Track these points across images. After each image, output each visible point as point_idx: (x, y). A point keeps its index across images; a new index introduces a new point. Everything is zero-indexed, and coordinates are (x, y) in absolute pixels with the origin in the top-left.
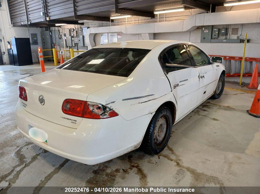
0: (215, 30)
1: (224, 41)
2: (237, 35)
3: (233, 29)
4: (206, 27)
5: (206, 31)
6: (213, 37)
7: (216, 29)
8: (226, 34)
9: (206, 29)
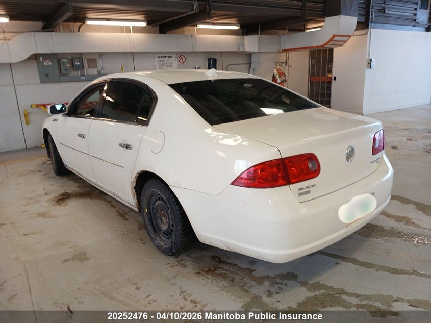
0: (64, 60)
1: (82, 78)
2: (96, 69)
3: (89, 60)
4: (46, 56)
5: (48, 63)
6: (63, 72)
7: (66, 60)
8: (82, 67)
9: (47, 59)
